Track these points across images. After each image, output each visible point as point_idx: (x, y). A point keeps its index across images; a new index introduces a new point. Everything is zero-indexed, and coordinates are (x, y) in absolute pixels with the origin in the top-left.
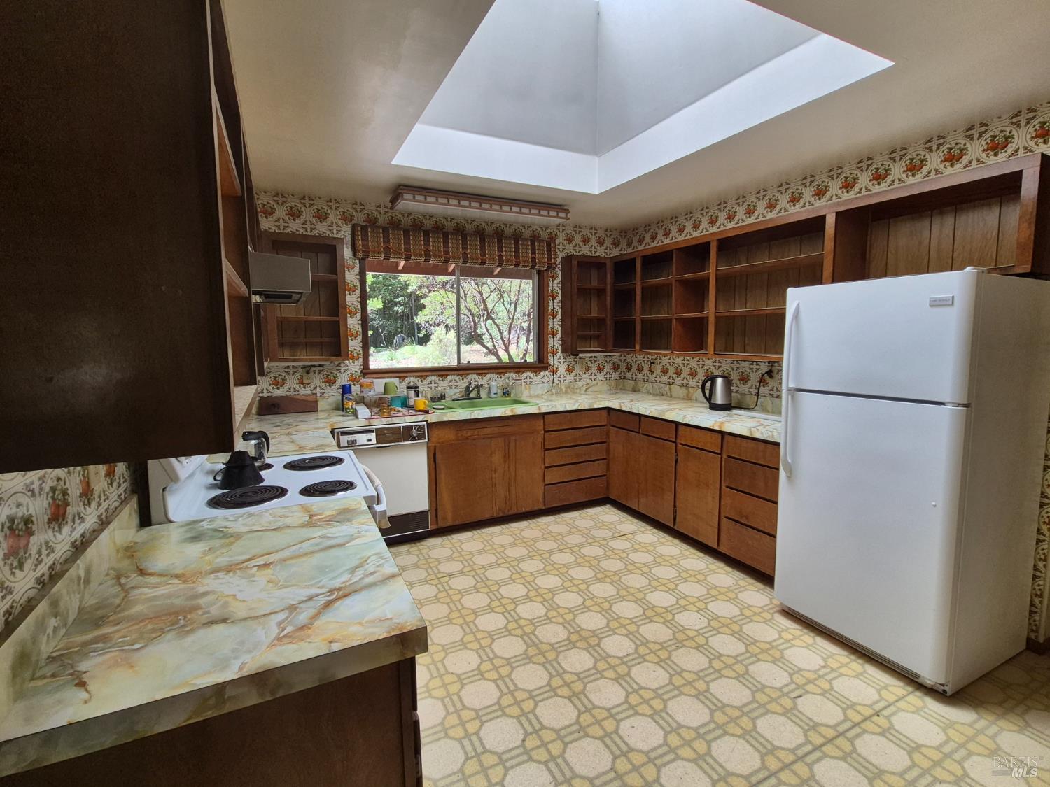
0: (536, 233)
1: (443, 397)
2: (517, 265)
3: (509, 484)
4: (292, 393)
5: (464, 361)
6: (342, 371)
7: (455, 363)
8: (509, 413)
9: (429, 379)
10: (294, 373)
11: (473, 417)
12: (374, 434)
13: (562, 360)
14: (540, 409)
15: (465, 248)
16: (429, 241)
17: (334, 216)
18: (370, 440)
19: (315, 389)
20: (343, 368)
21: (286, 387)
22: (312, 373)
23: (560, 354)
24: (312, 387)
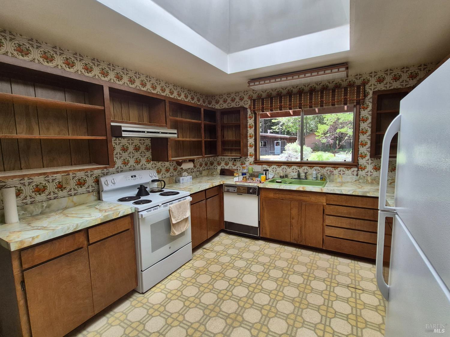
0: (352, 82)
1: (286, 176)
2: (333, 105)
3: (301, 227)
4: (231, 168)
5: (305, 159)
6: (247, 161)
7: (299, 160)
8: (301, 189)
9: (282, 167)
10: (232, 160)
11: (280, 188)
12: (236, 188)
13: (370, 161)
14: (322, 190)
15: (300, 100)
16: (282, 101)
17: (246, 98)
18: (234, 191)
19: (238, 167)
20: (247, 159)
21: (229, 165)
22: (237, 161)
23: (368, 157)
24: (237, 166)
